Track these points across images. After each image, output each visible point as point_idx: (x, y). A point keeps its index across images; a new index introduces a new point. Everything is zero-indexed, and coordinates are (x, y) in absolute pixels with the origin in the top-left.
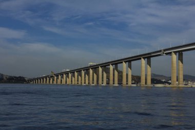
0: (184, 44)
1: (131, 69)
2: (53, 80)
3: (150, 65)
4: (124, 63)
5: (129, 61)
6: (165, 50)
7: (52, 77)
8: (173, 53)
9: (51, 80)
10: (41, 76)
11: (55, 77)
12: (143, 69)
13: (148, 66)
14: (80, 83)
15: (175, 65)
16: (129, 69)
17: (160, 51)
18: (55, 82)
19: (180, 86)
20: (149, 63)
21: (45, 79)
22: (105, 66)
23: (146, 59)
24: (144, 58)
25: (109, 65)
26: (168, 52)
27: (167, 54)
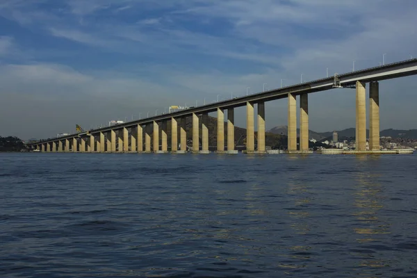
0: (384, 64)
1: (263, 117)
2: (88, 143)
3: (306, 110)
4: (249, 105)
5: (259, 100)
6: (341, 77)
7: (84, 136)
8: (359, 84)
9: (83, 142)
10: (58, 136)
11: (92, 138)
12: (293, 116)
13: (303, 112)
14: (148, 149)
15: (363, 109)
16: (260, 118)
17: (331, 79)
18: (91, 149)
19: (375, 151)
20: (304, 105)
21: (67, 142)
22: (205, 113)
23: (298, 97)
24: (294, 95)
25: (216, 110)
26: (347, 81)
27: (344, 85)
